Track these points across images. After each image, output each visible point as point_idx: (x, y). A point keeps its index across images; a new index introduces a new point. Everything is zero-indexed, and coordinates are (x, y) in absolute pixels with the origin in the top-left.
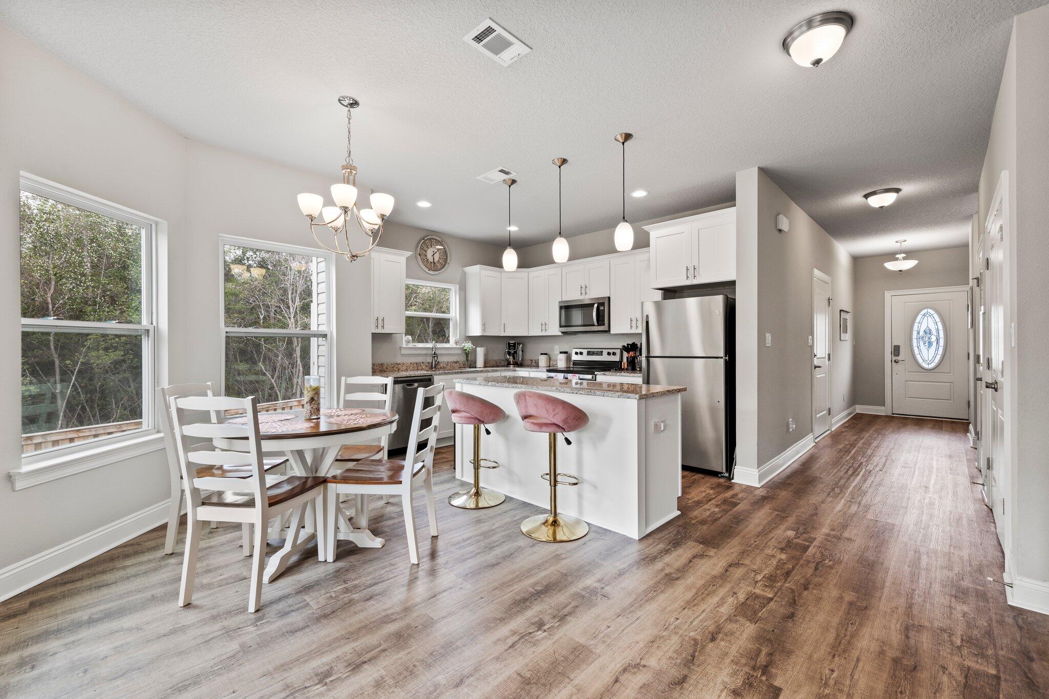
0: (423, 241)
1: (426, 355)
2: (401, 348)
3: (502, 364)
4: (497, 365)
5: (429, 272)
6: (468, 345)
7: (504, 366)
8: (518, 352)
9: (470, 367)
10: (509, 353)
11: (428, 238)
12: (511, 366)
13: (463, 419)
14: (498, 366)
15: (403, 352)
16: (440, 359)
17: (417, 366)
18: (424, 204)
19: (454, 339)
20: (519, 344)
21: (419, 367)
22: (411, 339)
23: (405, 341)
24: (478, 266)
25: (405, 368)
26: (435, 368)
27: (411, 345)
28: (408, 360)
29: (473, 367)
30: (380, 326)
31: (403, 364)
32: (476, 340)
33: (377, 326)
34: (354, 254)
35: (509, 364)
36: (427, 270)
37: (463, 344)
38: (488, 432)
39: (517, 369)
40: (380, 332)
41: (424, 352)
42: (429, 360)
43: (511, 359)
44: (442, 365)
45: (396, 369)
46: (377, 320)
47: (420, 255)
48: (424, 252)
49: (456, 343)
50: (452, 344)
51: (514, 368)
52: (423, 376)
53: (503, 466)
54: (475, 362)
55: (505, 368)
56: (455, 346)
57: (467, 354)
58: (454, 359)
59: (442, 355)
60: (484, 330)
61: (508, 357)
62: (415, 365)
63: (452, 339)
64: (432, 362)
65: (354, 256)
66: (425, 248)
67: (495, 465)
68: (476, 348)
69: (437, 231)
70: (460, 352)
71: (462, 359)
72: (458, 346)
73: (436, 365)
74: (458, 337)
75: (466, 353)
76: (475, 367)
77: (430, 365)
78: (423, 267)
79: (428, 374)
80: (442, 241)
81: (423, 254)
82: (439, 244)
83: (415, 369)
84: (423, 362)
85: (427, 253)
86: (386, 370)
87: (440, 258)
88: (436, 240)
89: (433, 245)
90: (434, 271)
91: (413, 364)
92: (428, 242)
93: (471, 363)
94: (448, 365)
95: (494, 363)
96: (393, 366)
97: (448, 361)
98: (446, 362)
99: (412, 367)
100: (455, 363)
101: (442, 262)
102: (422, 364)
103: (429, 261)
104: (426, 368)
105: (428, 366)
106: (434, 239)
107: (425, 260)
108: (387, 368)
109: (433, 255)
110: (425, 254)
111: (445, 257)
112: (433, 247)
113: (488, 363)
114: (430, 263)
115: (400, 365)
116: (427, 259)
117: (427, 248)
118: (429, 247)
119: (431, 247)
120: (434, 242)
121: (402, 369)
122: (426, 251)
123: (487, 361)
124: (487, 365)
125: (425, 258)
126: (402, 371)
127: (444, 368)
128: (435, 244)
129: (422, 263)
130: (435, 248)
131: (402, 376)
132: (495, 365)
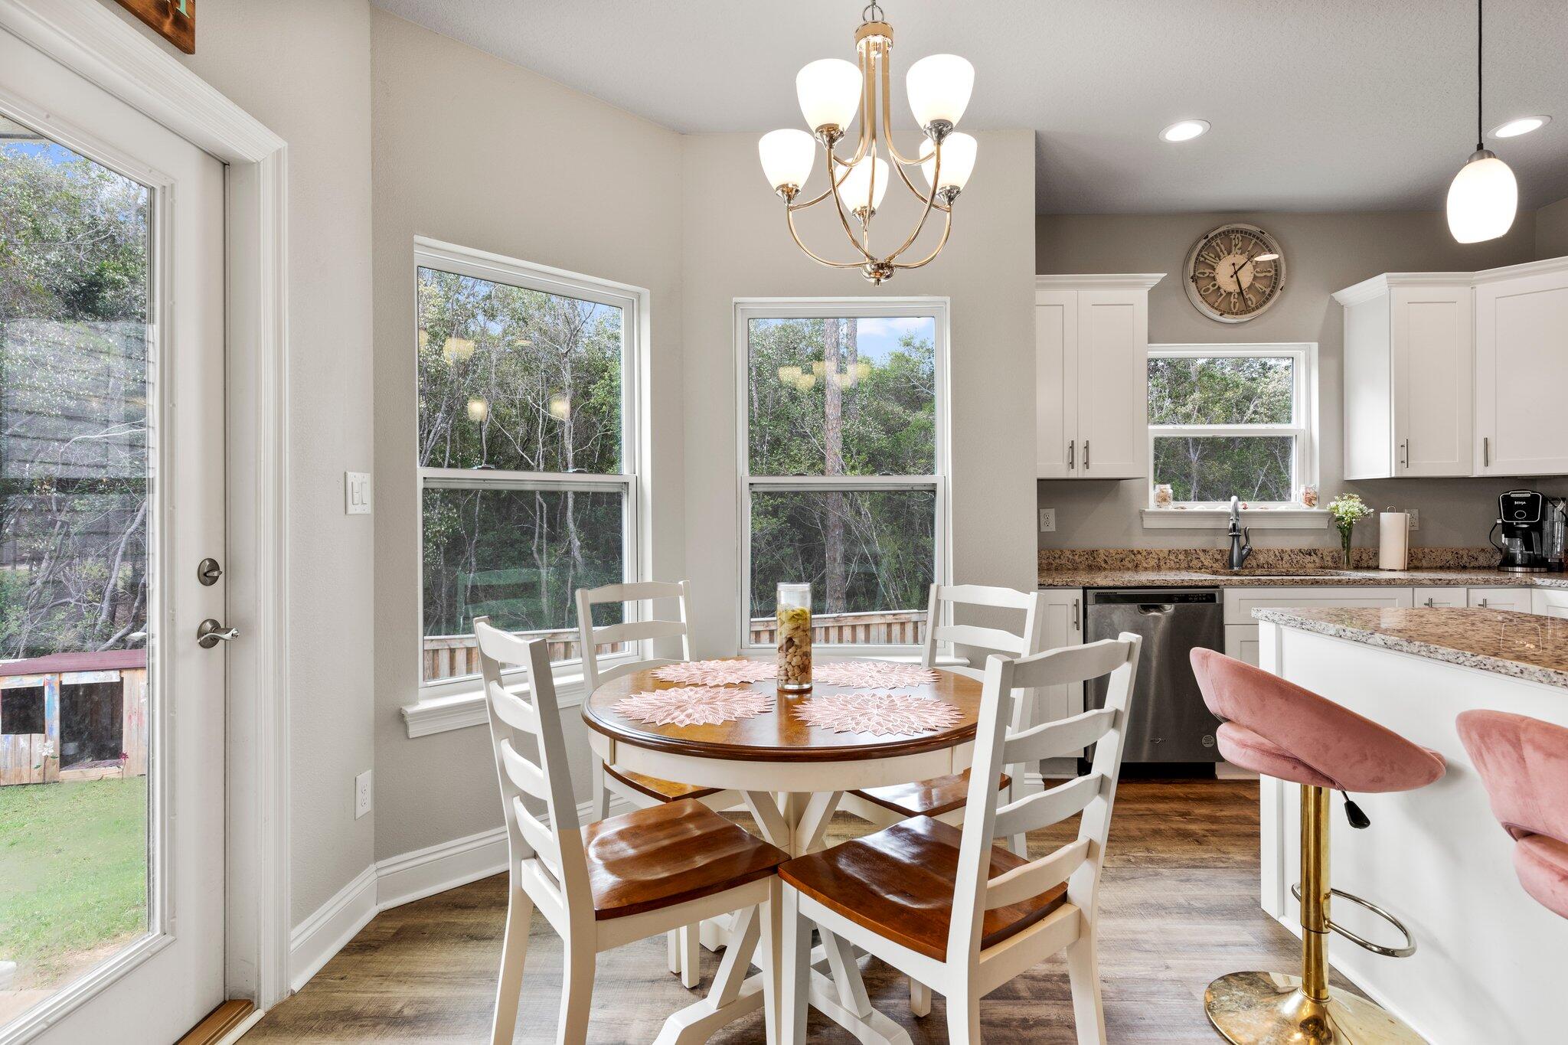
0: (1205, 241)
1: (1215, 531)
2: (1142, 513)
3: (1482, 560)
4: (1460, 564)
5: (1222, 319)
6: (1351, 506)
7: (1489, 568)
8: (1547, 526)
9: (1357, 568)
10: (1510, 531)
11: (1217, 232)
12: (1518, 569)
13: (1250, 752)
14: (1464, 568)
15: (1149, 523)
16: (1255, 543)
17: (1188, 559)
18: (1184, 131)
19: (1303, 490)
20: (1555, 500)
21: (1195, 562)
22: (1171, 491)
23: (1155, 498)
24: (1383, 278)
25: (1153, 563)
26: (1241, 564)
27: (1172, 507)
28: (1162, 545)
29: (1369, 568)
30: (1079, 460)
31: (1149, 553)
32: (1377, 492)
33: (1072, 463)
34: (881, 261)
35: (1508, 562)
36: (1215, 315)
37: (1333, 504)
38: (1357, 818)
39: (1538, 581)
40: (1081, 476)
41: (1209, 524)
42: (1224, 543)
43: (1517, 548)
44: (1262, 559)
45: (1130, 565)
46: (1072, 447)
47: (1194, 279)
48: (1207, 271)
49: (1310, 501)
50: (1296, 502)
51: (1527, 579)
52: (1191, 587)
53: (1434, 945)
54: (1376, 554)
55: (1492, 577)
56: (1304, 508)
57: (1345, 529)
58: (1305, 543)
59: (1262, 532)
60: (1405, 462)
61: (1504, 540)
62: (1181, 557)
63: (1297, 492)
64: (1232, 551)
65: (881, 266)
66: (1210, 260)
67: (1398, 941)
68: (1377, 514)
70: (1323, 524)
71: (1332, 543)
72: (1315, 509)
73: (1242, 559)
74: (1317, 482)
75: (1341, 529)
76: (1377, 568)
77: (1226, 557)
78: (1205, 308)
79: (1206, 584)
80: (1260, 232)
81: (1206, 275)
82: (1253, 242)
83: (1182, 566)
84: (1204, 551)
85: (1217, 271)
86: (1104, 565)
87: (1255, 278)
88: (1241, 232)
89: (1233, 248)
90: (1237, 314)
91: (1177, 553)
92: (1219, 241)
93: (1360, 557)
94: (1282, 559)
95: (1449, 557)
96: (1121, 556)
97: (1282, 550)
98: (1277, 553)
99: (1172, 562)
100: (1308, 556)
101: (1264, 289)
102: (1201, 554)
103: (1222, 291)
104: (1214, 565)
105: (1217, 560)
106: (1237, 232)
107: (1212, 289)
108: (1106, 562)
109: (1236, 273)
110: (1210, 273)
111: (1273, 272)
112: (1233, 252)
113: (1421, 560)
114: (1224, 294)
115: (1140, 556)
116: (1217, 287)
117: (1217, 259)
118: (1221, 254)
119: (1229, 254)
120: (1237, 239)
121: (1145, 565)
122: (1215, 265)
123: (1420, 555)
124: (1420, 565)
125: (1210, 286)
126: (1146, 569)
127: (1270, 566)
128: (1240, 244)
129: (1201, 299)
130: (1241, 254)
131: (1129, 585)
132: (1451, 562)
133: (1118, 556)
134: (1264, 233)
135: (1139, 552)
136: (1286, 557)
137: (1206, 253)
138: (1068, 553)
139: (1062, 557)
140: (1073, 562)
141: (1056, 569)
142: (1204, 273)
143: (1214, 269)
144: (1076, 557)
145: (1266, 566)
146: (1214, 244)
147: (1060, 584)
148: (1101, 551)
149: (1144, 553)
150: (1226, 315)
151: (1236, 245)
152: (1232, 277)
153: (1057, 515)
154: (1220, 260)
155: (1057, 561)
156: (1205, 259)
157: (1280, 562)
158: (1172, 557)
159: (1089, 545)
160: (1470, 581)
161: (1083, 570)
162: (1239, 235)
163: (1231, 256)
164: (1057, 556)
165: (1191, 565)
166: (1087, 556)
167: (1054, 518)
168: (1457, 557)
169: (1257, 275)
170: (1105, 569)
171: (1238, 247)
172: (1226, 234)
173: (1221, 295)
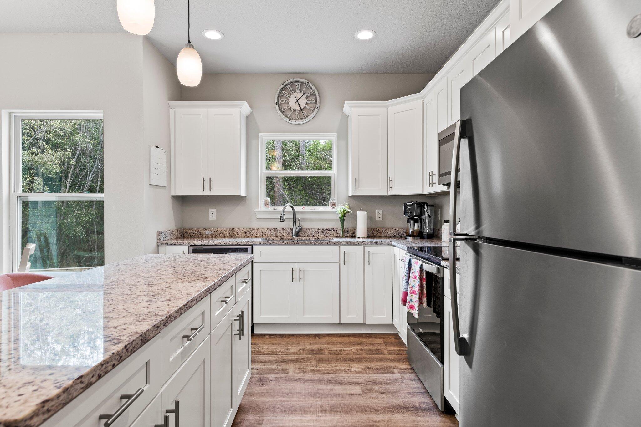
0: (283, 86)
2: (256, 211)
4: (399, 235)
5: (291, 122)
11: (289, 82)
12: (410, 238)
15: (259, 216)
16: (305, 225)
17: (276, 233)
21: (279, 234)
22: (270, 201)
23: (263, 204)
25: (260, 234)
26: (296, 235)
27: (269, 208)
28: (263, 226)
30: (207, 186)
31: (258, 230)
32: (363, 202)
36: (287, 120)
40: (208, 194)
44: (309, 233)
45: (249, 235)
47: (278, 104)
48: (285, 100)
49: (332, 206)
56: (330, 209)
58: (330, 225)
59: (305, 220)
60: (356, 188)
62: (273, 231)
66: (286, 95)
69: (302, 71)
71: (337, 225)
73: (297, 233)
76: (355, 237)
78: (282, 117)
79: (244, 244)
80: (307, 82)
81: (284, 102)
82: (305, 87)
83: (273, 235)
84: (283, 229)
85: (289, 100)
86: (237, 235)
87: (307, 104)
88: (300, 82)
89: (296, 89)
90: (298, 120)
91: (270, 230)
92: (290, 86)
93: (354, 232)
94: (318, 233)
95: (394, 232)
96: (245, 231)
97: (319, 229)
98: (316, 230)
99: (268, 234)
100: (330, 231)
101: (310, 109)
102: (282, 231)
103: (292, 109)
104: (287, 235)
105: (289, 233)
106: (298, 82)
107: (287, 108)
108: (238, 234)
109: (297, 101)
110: (286, 101)
111: (315, 101)
112: (297, 91)
113: (382, 233)
114: (293, 111)
115: (253, 231)
116: (289, 107)
117: (289, 94)
118: (291, 92)
119: (294, 92)
120: (297, 85)
121: (256, 235)
122: (288, 97)
123: (381, 231)
124: (381, 235)
125: (286, 107)
126: (256, 237)
127: (313, 236)
128: (300, 87)
129: (281, 113)
130: (300, 92)
131: (208, 244)
132: (395, 234)
133: (243, 231)
134: (309, 83)
135: (253, 229)
136: (320, 232)
137: (284, 92)
138: (220, 230)
139: (218, 231)
140: (223, 234)
141: (215, 237)
142: (283, 101)
143: (288, 99)
144: (225, 231)
145: (311, 236)
146: (288, 88)
147: (177, 244)
148: (236, 229)
149: (256, 230)
150: (292, 120)
151: (297, 88)
152: (296, 103)
153: (217, 212)
154: (291, 95)
155: (216, 233)
156: (284, 94)
157: (318, 234)
158: (268, 231)
159: (231, 226)
160: (364, 243)
161: (228, 237)
162: (299, 84)
163: (296, 93)
164: (215, 231)
165: (277, 235)
166: (229, 231)
167: (216, 213)
168: (398, 232)
169: (308, 102)
170: (237, 237)
171: (299, 89)
172: (293, 83)
173: (291, 111)
